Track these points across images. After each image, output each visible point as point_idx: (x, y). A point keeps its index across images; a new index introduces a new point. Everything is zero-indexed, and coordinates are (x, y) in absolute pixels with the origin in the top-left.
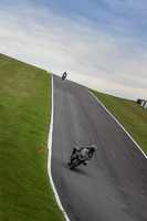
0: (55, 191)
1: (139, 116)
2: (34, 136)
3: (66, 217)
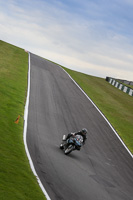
0: (30, 158)
1: (108, 92)
2: (11, 108)
3: (39, 181)
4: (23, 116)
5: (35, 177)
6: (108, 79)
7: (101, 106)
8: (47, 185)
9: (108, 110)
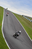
1: (23, 19)
3: (5, 40)
4: (2, 24)
5: (4, 39)
6: (23, 16)
7: (21, 22)
8: (7, 41)
9: (22, 23)
